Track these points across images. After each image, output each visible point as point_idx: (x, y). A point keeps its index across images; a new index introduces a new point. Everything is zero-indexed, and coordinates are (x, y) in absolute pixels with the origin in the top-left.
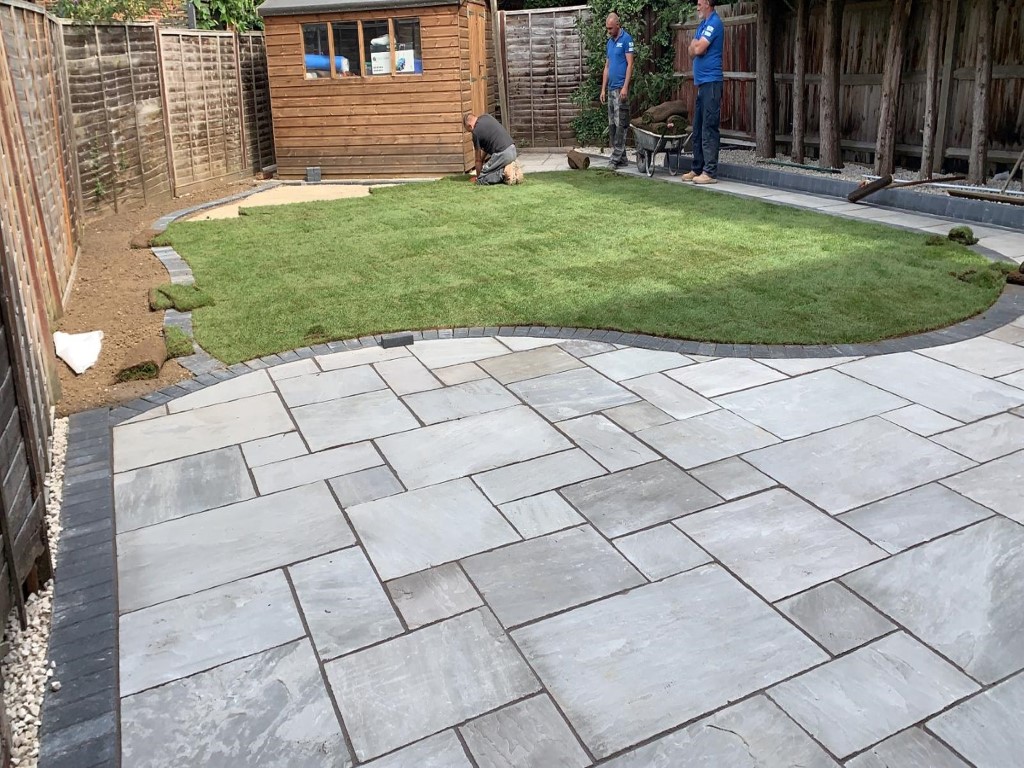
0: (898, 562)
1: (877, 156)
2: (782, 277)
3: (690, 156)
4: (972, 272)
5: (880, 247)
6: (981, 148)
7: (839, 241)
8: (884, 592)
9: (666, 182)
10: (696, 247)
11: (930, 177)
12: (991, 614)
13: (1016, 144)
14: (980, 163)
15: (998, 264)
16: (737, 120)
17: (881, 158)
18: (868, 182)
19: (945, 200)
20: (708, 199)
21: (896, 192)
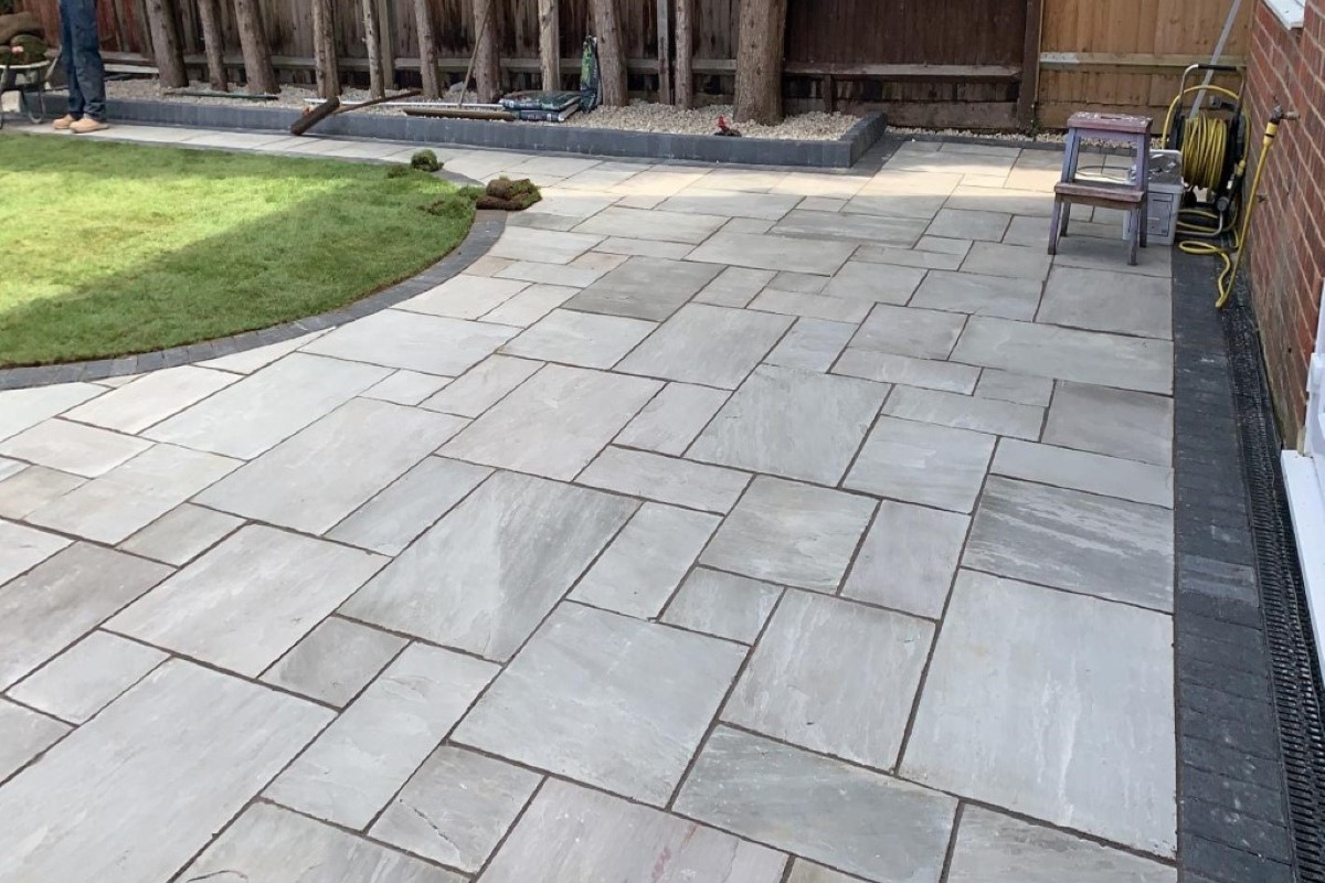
0: (401, 564)
1: (318, 74)
2: (220, 245)
3: (60, 93)
4: (441, 203)
5: (337, 187)
6: (431, 57)
7: (287, 187)
8: (390, 606)
9: (27, 135)
10: (89, 224)
11: (382, 94)
12: (502, 583)
13: (465, 50)
14: (432, 73)
15: (466, 189)
16: (124, 36)
17: (323, 76)
18: (312, 108)
19: (403, 121)
20: (99, 153)
21: (347, 117)
